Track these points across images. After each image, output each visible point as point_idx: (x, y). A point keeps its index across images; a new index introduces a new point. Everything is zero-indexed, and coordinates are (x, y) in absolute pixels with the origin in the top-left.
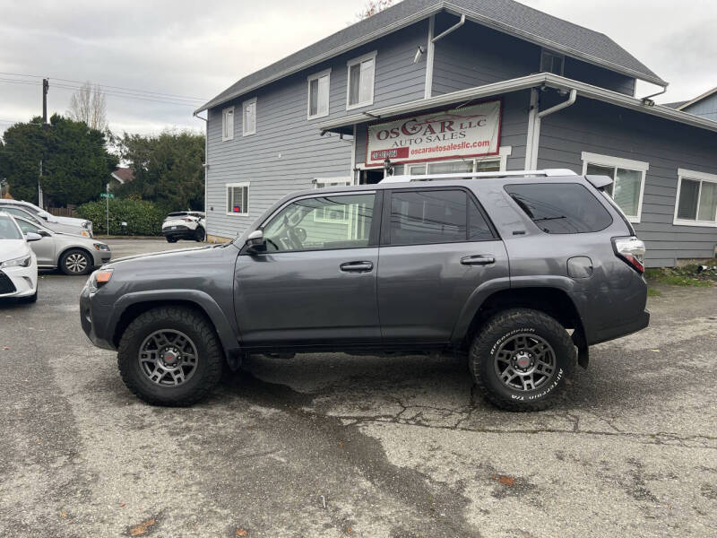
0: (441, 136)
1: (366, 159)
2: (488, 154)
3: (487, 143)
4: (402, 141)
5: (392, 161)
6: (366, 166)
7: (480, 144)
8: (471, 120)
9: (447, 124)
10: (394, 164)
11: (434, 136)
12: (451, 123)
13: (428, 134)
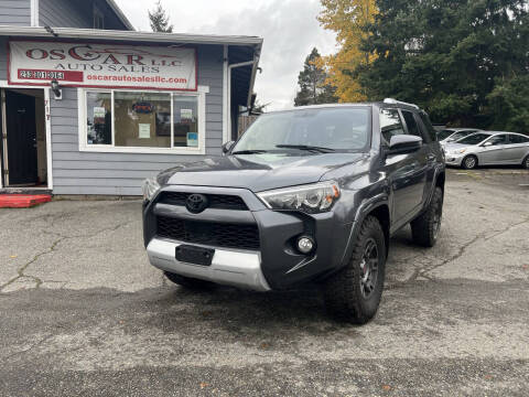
0: (129, 68)
1: (9, 75)
2: (187, 90)
3: (183, 81)
4: (72, 65)
5: (60, 83)
6: (9, 83)
7: (177, 81)
8: (164, 59)
9: (135, 58)
10: (61, 86)
11: (118, 67)
12: (141, 58)
13: (110, 63)
